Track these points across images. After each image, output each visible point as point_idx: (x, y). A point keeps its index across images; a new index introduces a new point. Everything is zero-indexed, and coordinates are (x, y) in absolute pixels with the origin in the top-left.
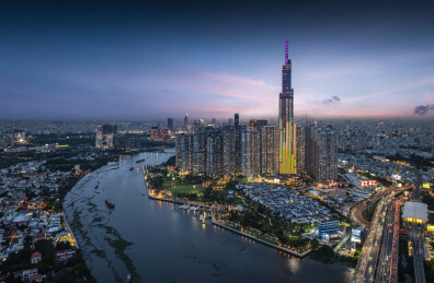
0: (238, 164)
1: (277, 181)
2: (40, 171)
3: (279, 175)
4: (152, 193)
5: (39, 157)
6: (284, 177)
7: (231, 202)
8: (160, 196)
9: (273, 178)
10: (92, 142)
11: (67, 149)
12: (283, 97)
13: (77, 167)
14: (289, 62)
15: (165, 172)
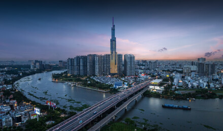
1: (109, 76)
3: (110, 74)
6: (113, 74)
7: (87, 81)
8: (57, 81)
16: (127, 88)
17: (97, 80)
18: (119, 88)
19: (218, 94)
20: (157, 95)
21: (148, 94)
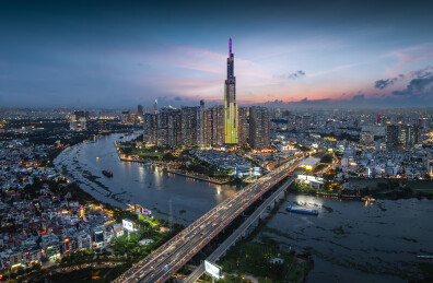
0: (194, 137)
1: (223, 149)
2: (25, 145)
3: (224, 145)
4: (123, 157)
5: (20, 136)
6: (229, 146)
7: (184, 160)
8: (130, 158)
9: (220, 147)
10: (67, 125)
11: (43, 131)
12: (227, 83)
13: (58, 142)
14: (232, 55)
15: (135, 145)
16: (258, 177)
17: (202, 158)
18: (245, 177)
19: (416, 190)
20: (311, 191)
21: (295, 190)
